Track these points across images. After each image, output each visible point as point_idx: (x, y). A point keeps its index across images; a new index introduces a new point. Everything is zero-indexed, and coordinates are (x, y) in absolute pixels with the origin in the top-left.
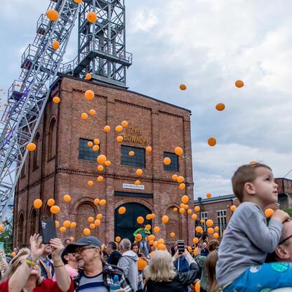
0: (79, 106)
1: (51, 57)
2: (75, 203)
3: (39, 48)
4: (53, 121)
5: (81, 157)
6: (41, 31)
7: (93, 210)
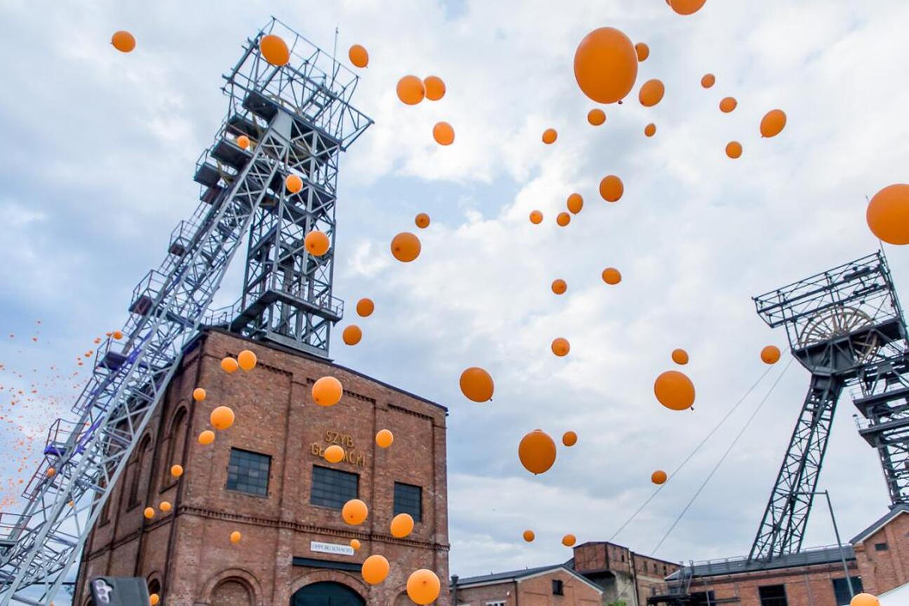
0: (237, 386)
1: (191, 295)
2: (209, 580)
3: (170, 277)
4: (182, 412)
5: (231, 485)
6: (176, 250)
7: (245, 596)
